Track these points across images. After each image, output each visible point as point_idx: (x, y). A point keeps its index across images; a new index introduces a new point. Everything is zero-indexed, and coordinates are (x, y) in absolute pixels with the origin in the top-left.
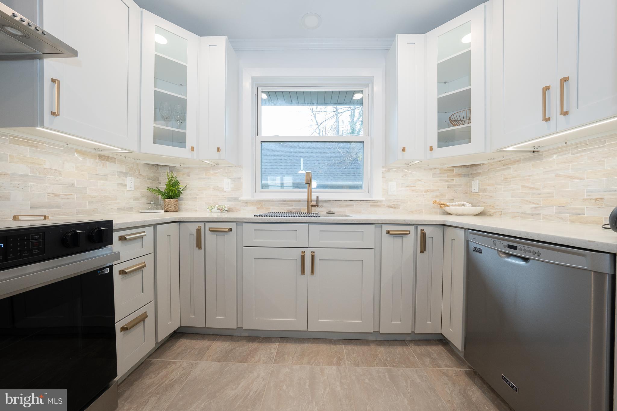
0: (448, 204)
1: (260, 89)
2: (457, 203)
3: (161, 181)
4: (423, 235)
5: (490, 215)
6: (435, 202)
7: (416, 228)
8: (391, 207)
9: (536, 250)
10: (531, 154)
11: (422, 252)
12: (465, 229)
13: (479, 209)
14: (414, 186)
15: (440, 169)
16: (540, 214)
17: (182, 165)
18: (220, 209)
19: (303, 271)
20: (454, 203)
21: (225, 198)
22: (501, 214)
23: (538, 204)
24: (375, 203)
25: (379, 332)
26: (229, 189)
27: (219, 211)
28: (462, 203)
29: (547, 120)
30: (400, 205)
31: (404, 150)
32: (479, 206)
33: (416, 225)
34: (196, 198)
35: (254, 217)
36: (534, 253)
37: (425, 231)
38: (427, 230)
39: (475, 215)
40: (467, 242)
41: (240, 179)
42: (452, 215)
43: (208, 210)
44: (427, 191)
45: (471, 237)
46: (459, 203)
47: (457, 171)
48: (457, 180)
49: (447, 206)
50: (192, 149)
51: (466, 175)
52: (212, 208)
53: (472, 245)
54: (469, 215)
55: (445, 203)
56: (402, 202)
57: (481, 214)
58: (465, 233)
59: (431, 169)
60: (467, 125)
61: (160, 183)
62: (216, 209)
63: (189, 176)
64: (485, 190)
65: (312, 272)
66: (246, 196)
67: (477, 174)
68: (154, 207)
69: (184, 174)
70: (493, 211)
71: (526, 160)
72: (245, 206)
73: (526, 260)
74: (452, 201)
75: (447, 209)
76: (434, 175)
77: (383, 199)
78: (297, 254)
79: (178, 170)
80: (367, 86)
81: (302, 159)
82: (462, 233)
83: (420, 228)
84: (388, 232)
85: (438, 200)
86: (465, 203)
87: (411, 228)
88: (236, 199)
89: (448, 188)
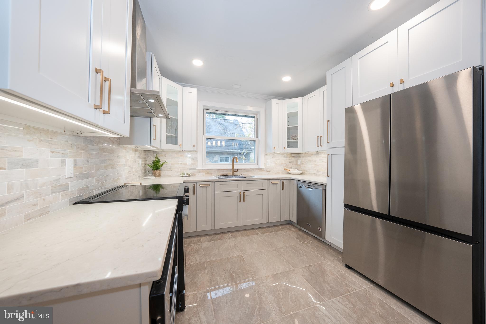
0: (290, 170)
1: (205, 111)
2: (293, 169)
3: (148, 159)
4: (283, 183)
5: (304, 174)
6: (285, 169)
7: (281, 181)
8: (268, 171)
9: (314, 185)
10: (316, 153)
11: (283, 190)
12: (297, 180)
13: (301, 172)
14: (276, 162)
15: (287, 155)
16: (318, 174)
17: (162, 150)
18: (188, 175)
19: (240, 201)
20: (292, 169)
21: (188, 168)
22: (308, 174)
23: (317, 170)
24: (261, 170)
25: (269, 222)
26: (190, 164)
27: (187, 176)
28: (295, 169)
29: (318, 146)
30: (271, 170)
31: (275, 148)
32: (301, 170)
33: (281, 180)
34: (170, 169)
35: (218, 179)
36: (313, 186)
37: (284, 181)
38: (285, 181)
39: (299, 174)
40: (298, 185)
41: (196, 158)
42: (291, 174)
43: (181, 176)
44: (282, 164)
45: (299, 183)
46: (294, 169)
47: (293, 155)
48: (293, 159)
49: (290, 171)
50: (181, 145)
51: (296, 157)
52: (183, 174)
53: (299, 186)
54: (297, 174)
55: (289, 169)
56: (272, 169)
57: (301, 174)
58: (297, 181)
59: (283, 154)
60: (297, 140)
61: (147, 160)
62: (185, 175)
63: (166, 156)
64: (303, 164)
65: (244, 200)
66: (200, 167)
67: (300, 157)
68: (151, 175)
69: (163, 155)
70: (305, 172)
71: (315, 154)
72: (199, 173)
73: (312, 188)
74: (291, 168)
75: (290, 172)
76: (284, 157)
77: (265, 168)
78: (237, 194)
79: (159, 153)
80: (257, 114)
81: (224, 146)
82: (296, 181)
83: (282, 180)
84: (272, 183)
85: (286, 168)
86: (296, 169)
87: (279, 181)
88: (195, 169)
89: (290, 162)
